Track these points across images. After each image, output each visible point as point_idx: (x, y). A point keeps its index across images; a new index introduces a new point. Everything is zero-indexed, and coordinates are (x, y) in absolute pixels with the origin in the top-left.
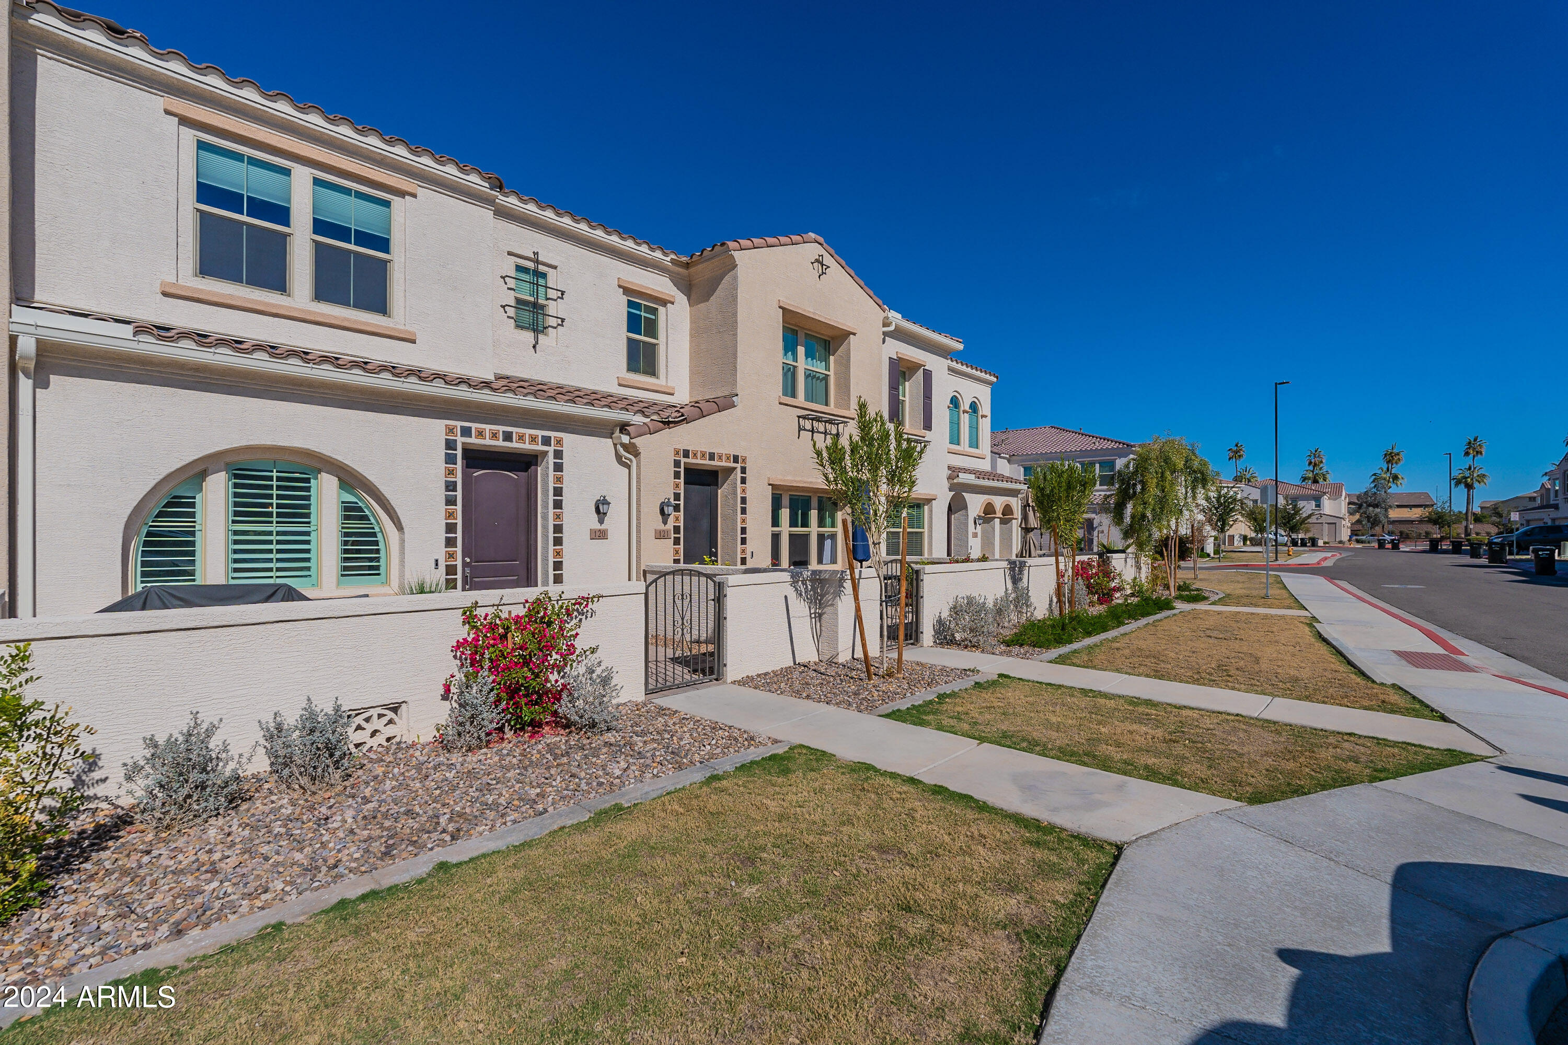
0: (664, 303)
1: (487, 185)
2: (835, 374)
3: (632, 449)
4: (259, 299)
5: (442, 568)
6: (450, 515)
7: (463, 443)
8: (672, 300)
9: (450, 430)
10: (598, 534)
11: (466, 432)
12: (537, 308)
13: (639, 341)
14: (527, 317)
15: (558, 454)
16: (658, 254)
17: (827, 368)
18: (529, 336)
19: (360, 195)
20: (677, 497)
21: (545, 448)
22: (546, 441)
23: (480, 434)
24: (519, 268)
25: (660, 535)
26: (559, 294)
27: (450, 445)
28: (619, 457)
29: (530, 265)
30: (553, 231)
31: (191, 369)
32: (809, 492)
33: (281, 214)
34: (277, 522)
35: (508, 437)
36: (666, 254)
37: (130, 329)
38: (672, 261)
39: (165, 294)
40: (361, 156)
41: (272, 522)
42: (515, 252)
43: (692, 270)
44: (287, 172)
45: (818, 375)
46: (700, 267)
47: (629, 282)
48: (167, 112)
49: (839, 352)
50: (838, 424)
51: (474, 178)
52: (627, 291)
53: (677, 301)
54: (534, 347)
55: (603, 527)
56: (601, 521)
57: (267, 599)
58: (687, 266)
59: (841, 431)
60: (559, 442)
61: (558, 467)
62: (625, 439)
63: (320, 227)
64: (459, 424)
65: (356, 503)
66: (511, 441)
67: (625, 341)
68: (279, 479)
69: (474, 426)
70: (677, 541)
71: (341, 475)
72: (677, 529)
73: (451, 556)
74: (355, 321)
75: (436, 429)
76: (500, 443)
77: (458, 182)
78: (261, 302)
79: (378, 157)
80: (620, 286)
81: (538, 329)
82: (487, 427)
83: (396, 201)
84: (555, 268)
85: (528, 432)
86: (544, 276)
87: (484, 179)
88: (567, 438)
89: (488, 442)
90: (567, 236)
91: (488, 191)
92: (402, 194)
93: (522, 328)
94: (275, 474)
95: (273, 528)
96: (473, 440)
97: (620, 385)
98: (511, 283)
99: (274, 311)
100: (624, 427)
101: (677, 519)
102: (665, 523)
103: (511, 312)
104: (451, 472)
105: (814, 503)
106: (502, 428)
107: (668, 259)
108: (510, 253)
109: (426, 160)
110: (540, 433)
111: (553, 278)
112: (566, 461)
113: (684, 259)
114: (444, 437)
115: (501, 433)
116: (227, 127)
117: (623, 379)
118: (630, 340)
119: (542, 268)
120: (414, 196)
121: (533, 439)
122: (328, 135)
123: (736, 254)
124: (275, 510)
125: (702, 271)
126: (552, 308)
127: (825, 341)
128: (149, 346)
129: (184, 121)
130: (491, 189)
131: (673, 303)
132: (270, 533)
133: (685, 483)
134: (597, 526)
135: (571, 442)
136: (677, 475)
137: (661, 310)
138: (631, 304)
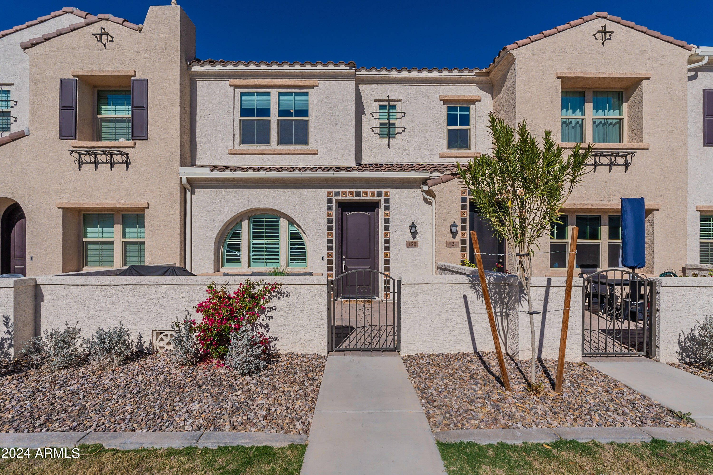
0: (473, 102)
1: (348, 68)
2: (629, 116)
3: (430, 193)
4: (260, 149)
5: (326, 261)
6: (330, 235)
7: (336, 200)
8: (479, 99)
9: (329, 194)
10: (411, 244)
11: (337, 194)
12: (391, 125)
13: (456, 130)
14: (385, 130)
15: (387, 201)
16: (466, 73)
17: (621, 114)
18: (385, 141)
19: (296, 94)
20: (463, 221)
21: (379, 198)
22: (379, 194)
23: (344, 194)
24: (381, 107)
25: (450, 245)
26: (403, 114)
27: (330, 201)
28: (426, 200)
29: (386, 103)
30: (398, 81)
31: (231, 181)
32: (598, 212)
33: (266, 112)
34: (266, 240)
35: (358, 194)
36: (471, 72)
37: (208, 169)
38: (477, 75)
39: (230, 154)
40: (294, 76)
41: (264, 240)
42: (378, 99)
43: (491, 75)
44: (268, 94)
45: (609, 121)
46: (495, 71)
47: (446, 96)
48: (231, 86)
49: (632, 98)
50: (626, 156)
51: (342, 67)
52: (445, 102)
53: (482, 99)
54: (388, 146)
55: (415, 240)
56: (414, 237)
57: (164, 274)
58: (488, 74)
59: (629, 161)
60: (387, 194)
61: (387, 208)
62: (425, 188)
63: (282, 113)
64: (333, 190)
65: (296, 231)
66: (360, 196)
67: (446, 132)
68: (267, 222)
69: (341, 190)
70: (463, 249)
71: (288, 219)
72: (463, 241)
73: (330, 255)
74: (295, 150)
75: (323, 193)
76: (354, 197)
77: (335, 72)
78: (261, 150)
79: (300, 74)
80: (441, 100)
81: (390, 136)
82: (347, 190)
83: (310, 91)
84: (400, 101)
85: (369, 190)
86: (394, 107)
87: (346, 66)
88: (392, 191)
89: (348, 197)
90: (407, 81)
91: (349, 71)
92: (312, 87)
93: (383, 137)
94: (265, 220)
95: (264, 242)
96: (340, 197)
97: (441, 157)
98: (376, 115)
99: (263, 152)
100: (425, 181)
101: (464, 235)
102: (454, 237)
103: (376, 130)
104: (330, 214)
105: (605, 219)
106: (355, 190)
107: (473, 74)
108: (375, 101)
109: (308, 67)
110: (376, 190)
111: (400, 107)
112: (391, 204)
113: (485, 70)
114: (326, 197)
115: (355, 193)
116: (247, 84)
117: (443, 153)
118: (449, 130)
119: (392, 103)
120: (317, 86)
121: (372, 194)
122: (280, 72)
123: (514, 53)
124: (265, 234)
125: (496, 73)
126: (400, 123)
127: (619, 93)
128: (217, 174)
129: (236, 87)
130: (350, 69)
131: (480, 101)
132: (263, 244)
133: (470, 211)
134: (412, 240)
135: (393, 192)
136: (463, 207)
137: (472, 107)
138: (449, 109)
